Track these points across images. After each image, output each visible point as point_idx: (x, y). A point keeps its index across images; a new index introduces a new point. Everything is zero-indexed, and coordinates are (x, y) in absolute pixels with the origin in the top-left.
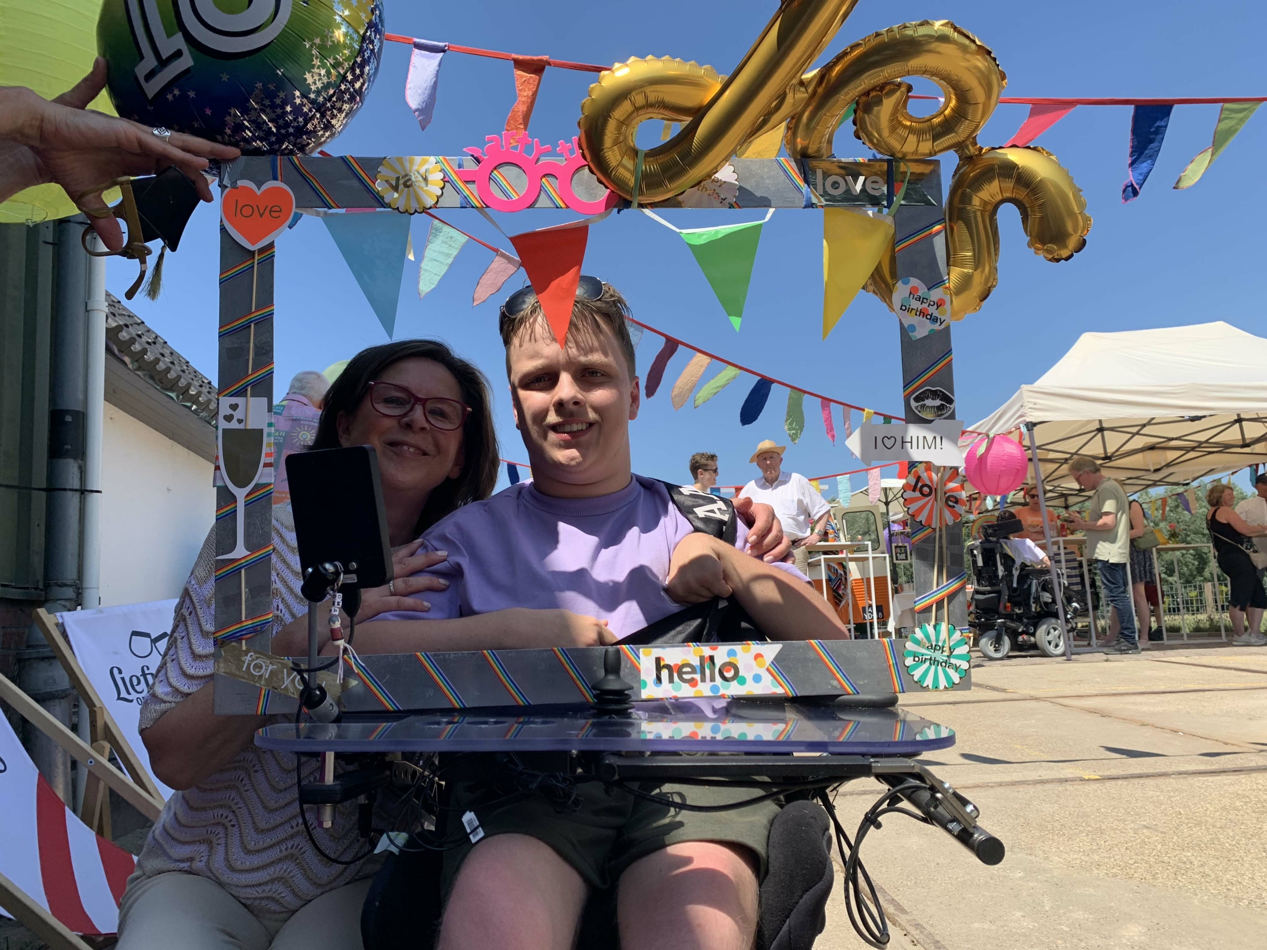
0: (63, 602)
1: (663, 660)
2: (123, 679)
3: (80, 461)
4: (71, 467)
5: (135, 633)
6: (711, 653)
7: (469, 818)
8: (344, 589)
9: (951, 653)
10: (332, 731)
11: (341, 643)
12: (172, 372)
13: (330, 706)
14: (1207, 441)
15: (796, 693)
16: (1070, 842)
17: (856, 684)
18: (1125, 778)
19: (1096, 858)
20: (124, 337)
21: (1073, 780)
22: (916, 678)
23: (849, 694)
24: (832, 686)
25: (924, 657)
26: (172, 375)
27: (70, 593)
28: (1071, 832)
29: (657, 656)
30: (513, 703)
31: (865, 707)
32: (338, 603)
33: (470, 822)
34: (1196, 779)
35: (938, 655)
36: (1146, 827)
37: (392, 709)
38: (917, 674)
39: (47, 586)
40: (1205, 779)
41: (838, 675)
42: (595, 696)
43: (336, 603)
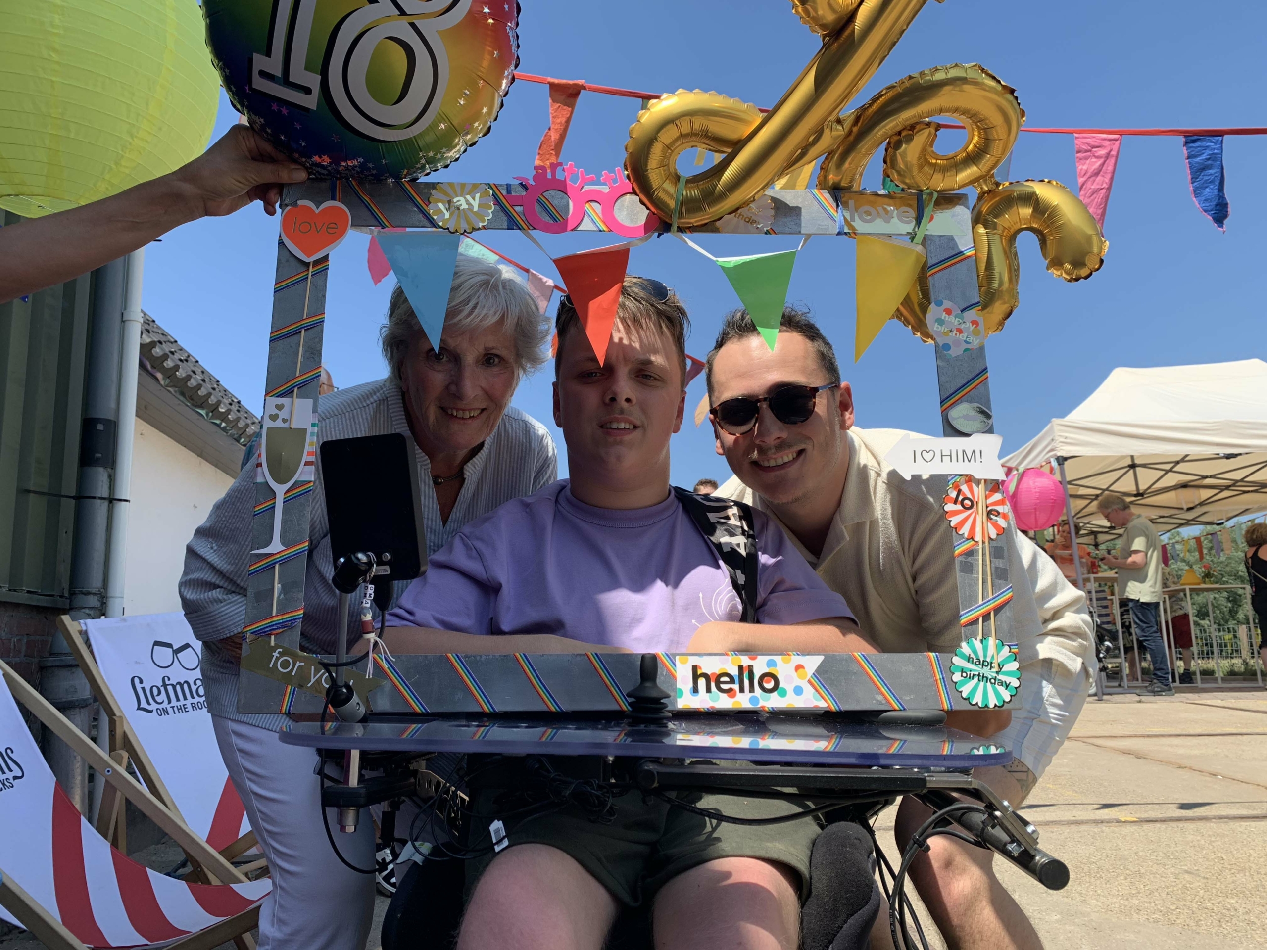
0: (87, 611)
1: (700, 668)
2: (143, 689)
3: (110, 470)
4: (101, 475)
5: (157, 643)
6: (751, 662)
7: (497, 826)
8: (376, 581)
9: (1001, 669)
10: (358, 731)
11: (372, 637)
12: (203, 389)
13: (356, 705)
14: (1242, 480)
15: (839, 707)
16: (1108, 885)
17: (902, 700)
18: (1163, 821)
19: (1136, 902)
20: (157, 353)
21: (1109, 822)
22: (964, 695)
23: (895, 710)
24: (877, 700)
25: (972, 673)
26: (202, 392)
27: (93, 601)
28: (1109, 875)
29: (694, 664)
30: (545, 709)
31: (912, 724)
32: (370, 594)
33: (497, 831)
34: (1238, 824)
35: (986, 671)
36: (1187, 872)
37: (419, 711)
38: (966, 691)
39: (72, 594)
40: (1247, 824)
41: (883, 690)
42: (630, 704)
43: (368, 595)
